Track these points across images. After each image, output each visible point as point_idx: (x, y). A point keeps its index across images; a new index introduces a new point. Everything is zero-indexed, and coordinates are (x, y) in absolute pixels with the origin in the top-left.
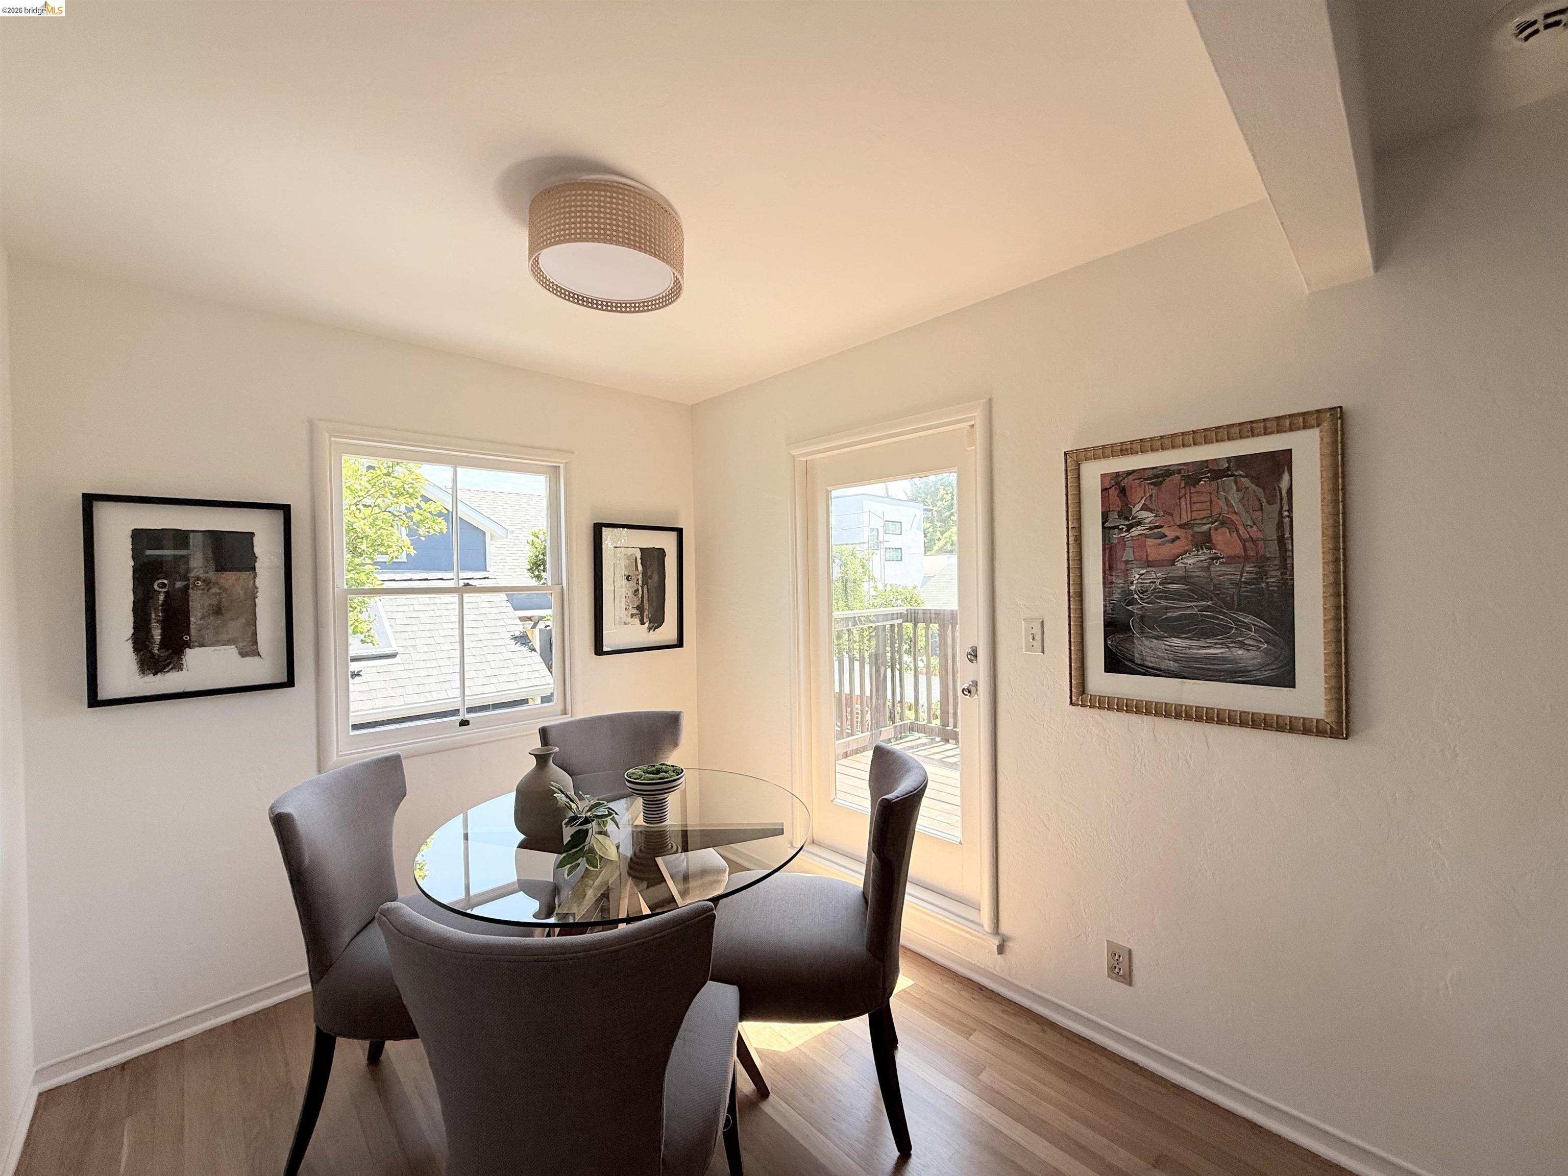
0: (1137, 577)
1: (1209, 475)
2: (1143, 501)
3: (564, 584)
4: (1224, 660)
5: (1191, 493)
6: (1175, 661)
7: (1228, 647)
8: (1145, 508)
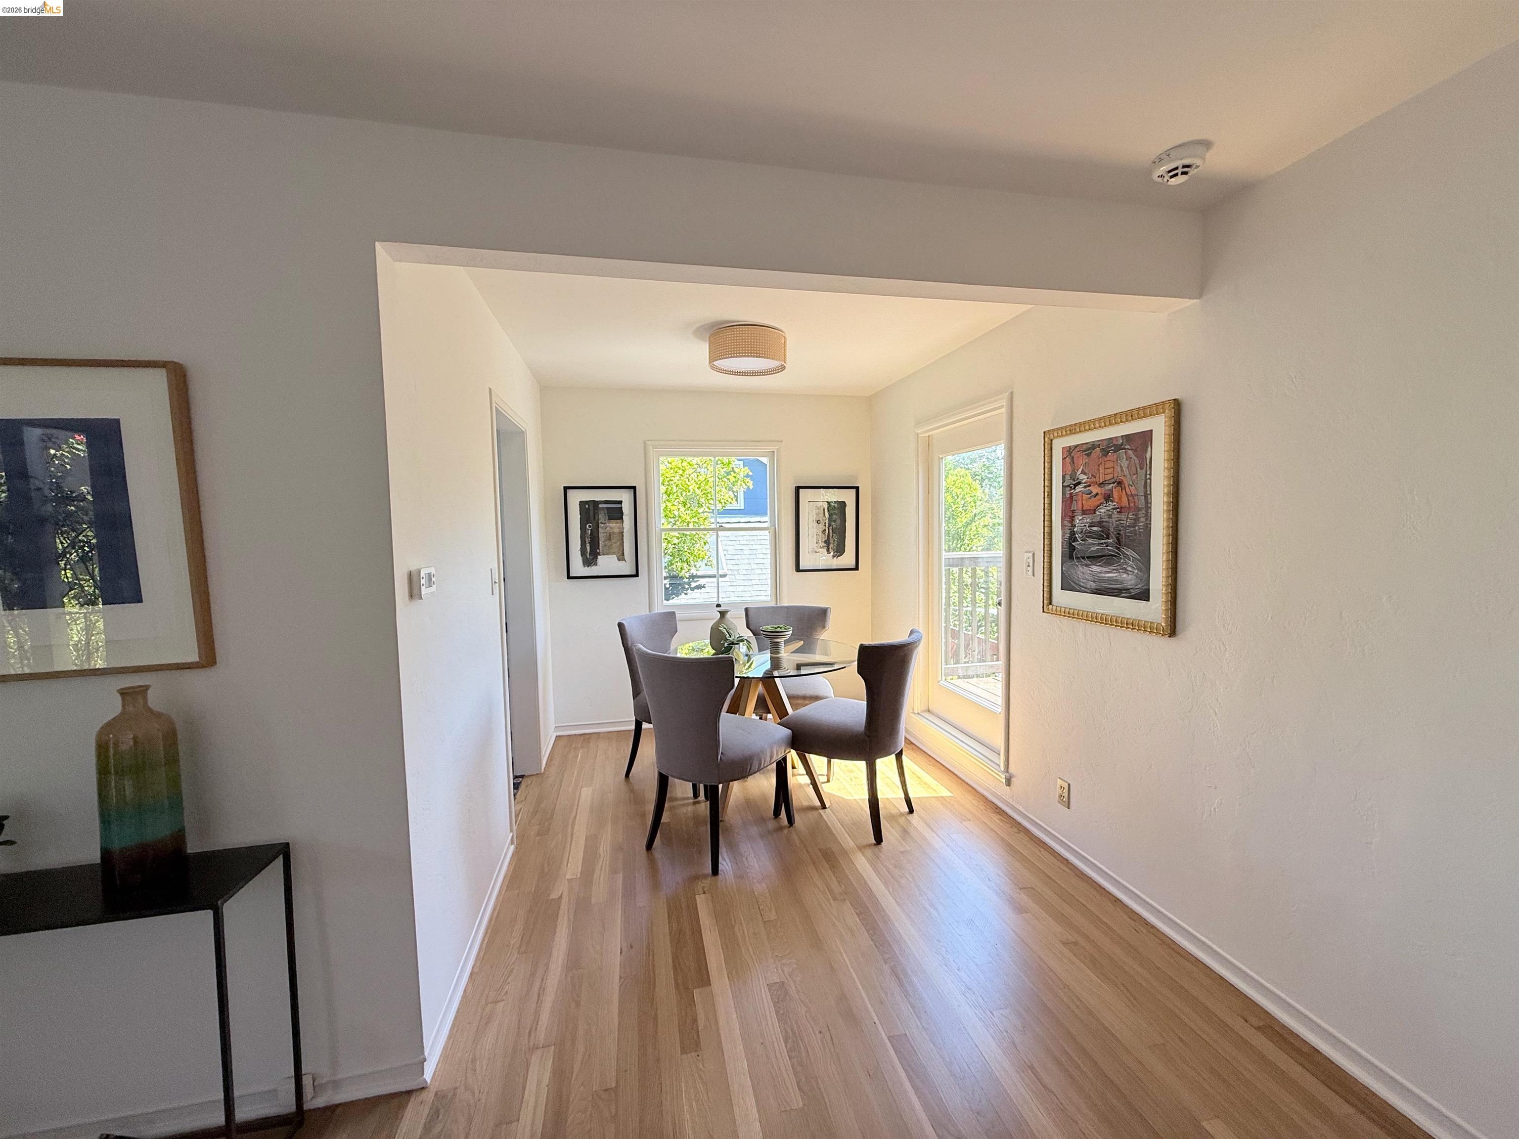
0: (1078, 521)
1: (1113, 448)
2: (1082, 467)
3: (776, 526)
4: (1116, 581)
5: (1105, 461)
6: (1094, 582)
7: (1119, 572)
8: (1083, 473)
